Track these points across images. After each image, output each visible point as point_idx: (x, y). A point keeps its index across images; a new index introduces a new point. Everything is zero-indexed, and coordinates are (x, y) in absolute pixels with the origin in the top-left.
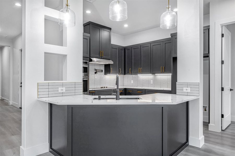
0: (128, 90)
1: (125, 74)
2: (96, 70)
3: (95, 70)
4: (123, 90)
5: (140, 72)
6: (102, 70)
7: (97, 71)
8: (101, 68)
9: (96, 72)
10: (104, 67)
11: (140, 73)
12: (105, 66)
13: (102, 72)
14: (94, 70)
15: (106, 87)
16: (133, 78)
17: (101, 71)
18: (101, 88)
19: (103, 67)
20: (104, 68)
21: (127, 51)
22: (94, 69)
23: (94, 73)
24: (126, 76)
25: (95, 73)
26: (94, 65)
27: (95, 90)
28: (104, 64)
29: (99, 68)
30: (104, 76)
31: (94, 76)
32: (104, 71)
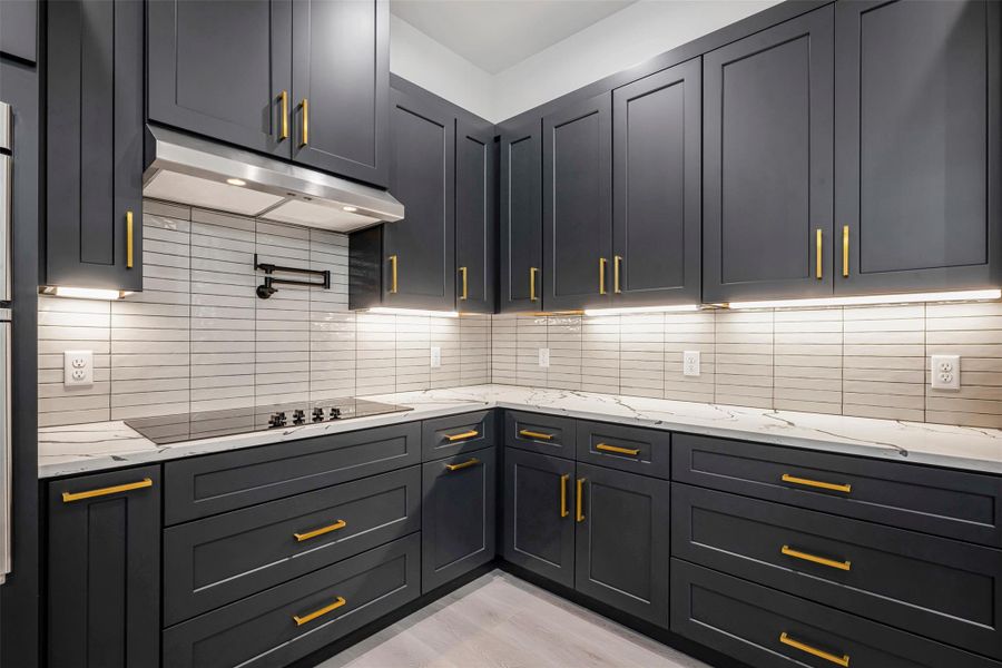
0: (522, 425)
1: (497, 310)
2: (268, 268)
3: (259, 267)
4: (478, 427)
5: (609, 285)
6: (326, 274)
7: (276, 275)
8: (314, 256)
9: (269, 281)
10: (345, 251)
11: (610, 298)
12: (352, 248)
13: (326, 285)
14: (249, 270)
16: (551, 337)
17: (321, 280)
18: (278, 422)
19: (337, 251)
20: (346, 261)
21: (509, 151)
22: (250, 258)
23: (253, 293)
24: (505, 317)
25: (264, 292)
26: (250, 224)
27: (163, 463)
28: (344, 233)
29: (305, 255)
30: (348, 319)
31: (251, 313)
32: (345, 280)
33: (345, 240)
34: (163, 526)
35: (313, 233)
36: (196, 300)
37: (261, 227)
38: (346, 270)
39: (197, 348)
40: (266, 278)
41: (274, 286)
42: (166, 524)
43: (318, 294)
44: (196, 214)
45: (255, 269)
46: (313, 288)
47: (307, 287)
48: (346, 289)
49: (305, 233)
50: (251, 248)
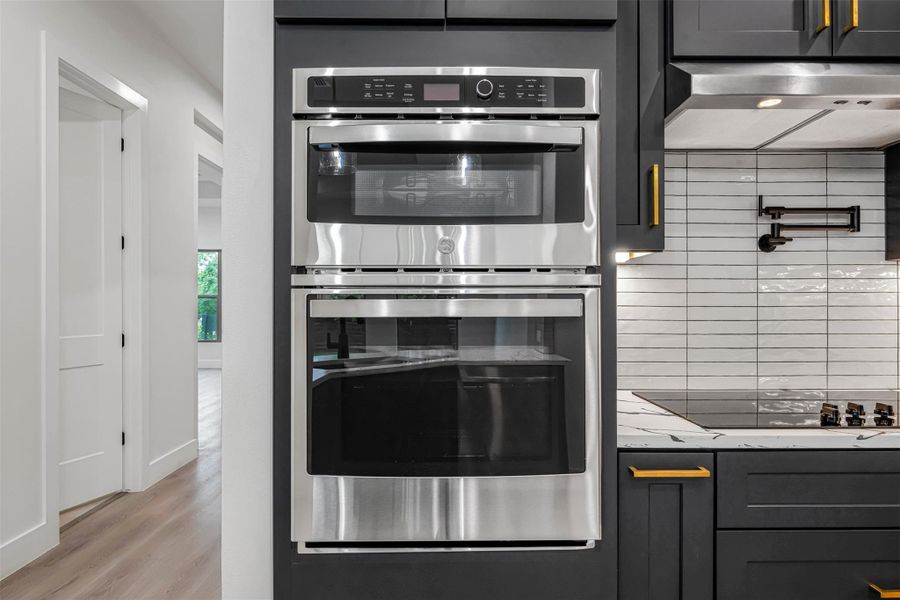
2: (775, 212)
3: (768, 210)
6: (854, 212)
7: (785, 220)
8: (833, 188)
9: (776, 228)
10: (881, 177)
13: (854, 226)
14: (751, 216)
15: (870, 417)
17: (845, 220)
18: (829, 421)
20: (881, 189)
22: (753, 202)
23: (753, 245)
25: (766, 244)
26: (750, 159)
27: (715, 451)
28: (878, 149)
29: (821, 189)
30: (884, 274)
31: (750, 271)
32: (881, 216)
33: (880, 159)
34: (716, 528)
35: (832, 157)
36: (694, 258)
37: (764, 160)
38: (881, 203)
39: (694, 314)
40: (773, 225)
41: (784, 233)
42: (719, 526)
43: (839, 242)
44: (694, 159)
45: (760, 215)
46: (831, 233)
47: (823, 233)
48: (881, 231)
49: (820, 159)
50: (751, 190)
